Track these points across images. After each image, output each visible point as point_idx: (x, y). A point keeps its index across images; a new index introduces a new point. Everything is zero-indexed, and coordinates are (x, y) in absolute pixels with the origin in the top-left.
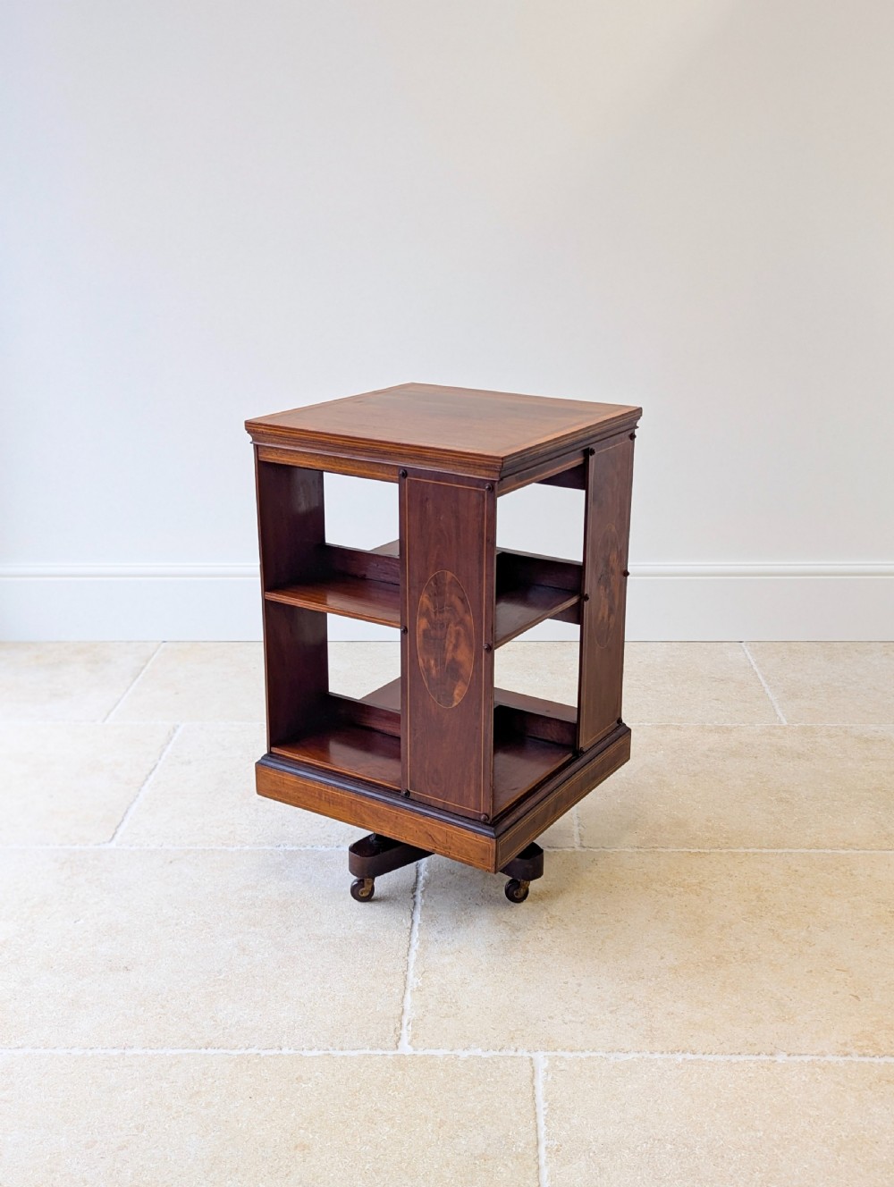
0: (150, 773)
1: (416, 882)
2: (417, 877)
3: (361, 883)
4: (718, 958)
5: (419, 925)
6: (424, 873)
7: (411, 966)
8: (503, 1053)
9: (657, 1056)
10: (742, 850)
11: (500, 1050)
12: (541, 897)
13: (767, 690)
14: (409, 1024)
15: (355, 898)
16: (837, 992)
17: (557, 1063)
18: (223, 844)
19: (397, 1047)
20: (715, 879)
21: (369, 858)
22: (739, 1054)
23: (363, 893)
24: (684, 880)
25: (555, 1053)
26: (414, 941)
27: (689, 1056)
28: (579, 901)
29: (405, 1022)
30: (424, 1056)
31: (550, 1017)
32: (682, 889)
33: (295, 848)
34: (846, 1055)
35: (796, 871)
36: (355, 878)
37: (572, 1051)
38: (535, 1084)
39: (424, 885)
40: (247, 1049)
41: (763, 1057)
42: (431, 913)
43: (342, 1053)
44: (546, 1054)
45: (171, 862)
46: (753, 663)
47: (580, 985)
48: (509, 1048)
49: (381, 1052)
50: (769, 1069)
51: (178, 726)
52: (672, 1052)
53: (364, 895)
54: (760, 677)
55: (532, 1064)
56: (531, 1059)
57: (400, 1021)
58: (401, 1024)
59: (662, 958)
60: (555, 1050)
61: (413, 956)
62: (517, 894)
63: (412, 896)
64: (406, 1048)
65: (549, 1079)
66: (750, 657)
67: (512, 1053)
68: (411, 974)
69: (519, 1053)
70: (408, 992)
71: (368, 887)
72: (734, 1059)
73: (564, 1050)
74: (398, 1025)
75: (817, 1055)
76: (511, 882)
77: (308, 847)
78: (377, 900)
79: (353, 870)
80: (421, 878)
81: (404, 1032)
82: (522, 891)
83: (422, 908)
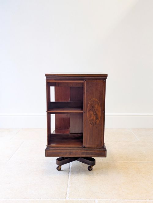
0: (18, 149)
3: (58, 167)
5: (70, 175)
6: (71, 166)
9: (121, 200)
10: (134, 162)
11: (88, 199)
12: (96, 169)
13: (135, 136)
15: (57, 170)
17: (100, 201)
18: (31, 161)
20: (129, 167)
21: (60, 161)
23: (59, 169)
26: (69, 178)
27: (128, 200)
28: (102, 171)
29: (67, 193)
30: (72, 200)
31: (98, 192)
32: (123, 168)
33: (45, 161)
37: (103, 199)
39: (71, 168)
40: (33, 199)
41: (144, 200)
42: (73, 173)
43: (54, 200)
44: (97, 200)
47: (104, 186)
49: (62, 199)
50: (146, 202)
51: (24, 141)
52: (124, 199)
54: (134, 134)
56: (94, 201)
59: (120, 181)
60: (99, 199)
61: (69, 181)
63: (69, 170)
64: (67, 198)
66: (131, 131)
67: (90, 199)
68: (68, 184)
69: (92, 200)
70: (68, 188)
71: (60, 168)
72: (138, 201)
73: (101, 199)
74: (66, 194)
76: (89, 166)
78: (62, 170)
79: (57, 164)
82: (91, 168)
83: (71, 172)
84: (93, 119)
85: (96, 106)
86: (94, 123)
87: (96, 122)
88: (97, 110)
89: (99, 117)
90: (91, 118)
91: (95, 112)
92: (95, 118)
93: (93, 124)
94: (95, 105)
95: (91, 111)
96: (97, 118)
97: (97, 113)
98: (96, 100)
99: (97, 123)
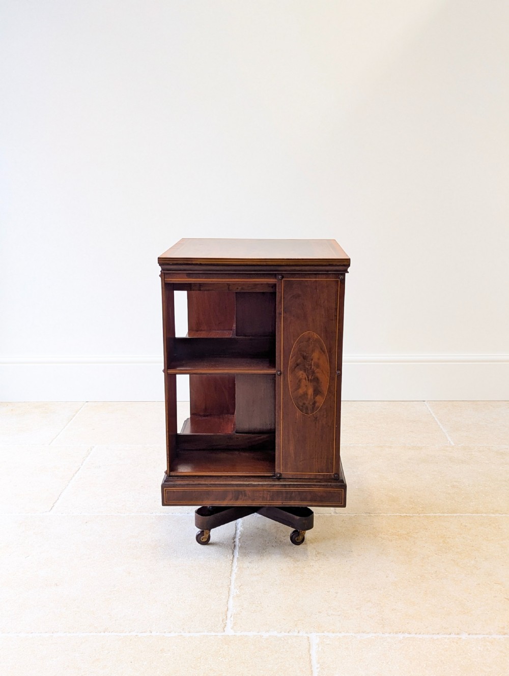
0: (76, 473)
1: (235, 534)
2: (236, 530)
3: (202, 533)
4: (421, 577)
5: (238, 558)
6: (240, 528)
7: (233, 582)
8: (291, 634)
9: (387, 635)
10: (432, 514)
11: (288, 632)
12: (313, 541)
13: (441, 427)
14: (231, 617)
15: (199, 543)
16: (496, 597)
17: (325, 640)
18: (118, 512)
19: (224, 631)
20: (417, 531)
21: (208, 517)
22: (438, 634)
23: (203, 539)
24: (398, 531)
25: (323, 634)
26: (234, 568)
27: (407, 635)
28: (335, 544)
29: (229, 616)
30: (241, 636)
31: (319, 612)
32: (397, 537)
33: (162, 514)
34: (504, 634)
35: (466, 526)
36: (199, 530)
37: (333, 632)
38: (310, 653)
39: (240, 536)
40: (130, 632)
41: (453, 636)
42: (245, 551)
43: (189, 635)
44: (318, 634)
45: (86, 522)
46: (432, 412)
47: (337, 593)
48: (294, 631)
49: (213, 634)
50: (457, 643)
51: (94, 447)
52: (396, 633)
53: (204, 540)
54: (436, 419)
55: (308, 640)
56: (308, 638)
57: (226, 615)
58: (227, 617)
59: (387, 577)
60: (323, 632)
61: (234, 576)
62: (297, 539)
63: (233, 541)
64: (229, 631)
65: (320, 650)
66: (430, 409)
67: (296, 634)
68: (232, 587)
69: (300, 634)
70: (231, 599)
71: (206, 536)
72: (435, 637)
73: (329, 632)
74: (225, 618)
75: (487, 634)
76: (294, 532)
77: (170, 514)
78: (212, 544)
79: (198, 525)
80: (238, 531)
81: (228, 621)
82: (301, 537)
83: (241, 547)
84: (306, 394)
85: (316, 355)
86: (310, 407)
87: (314, 403)
88: (318, 366)
89: (325, 387)
90: (301, 391)
91: (313, 372)
92: (310, 391)
93: (307, 408)
94: (313, 351)
95: (301, 370)
96: (317, 392)
97: (319, 375)
98: (316, 336)
99: (317, 405)
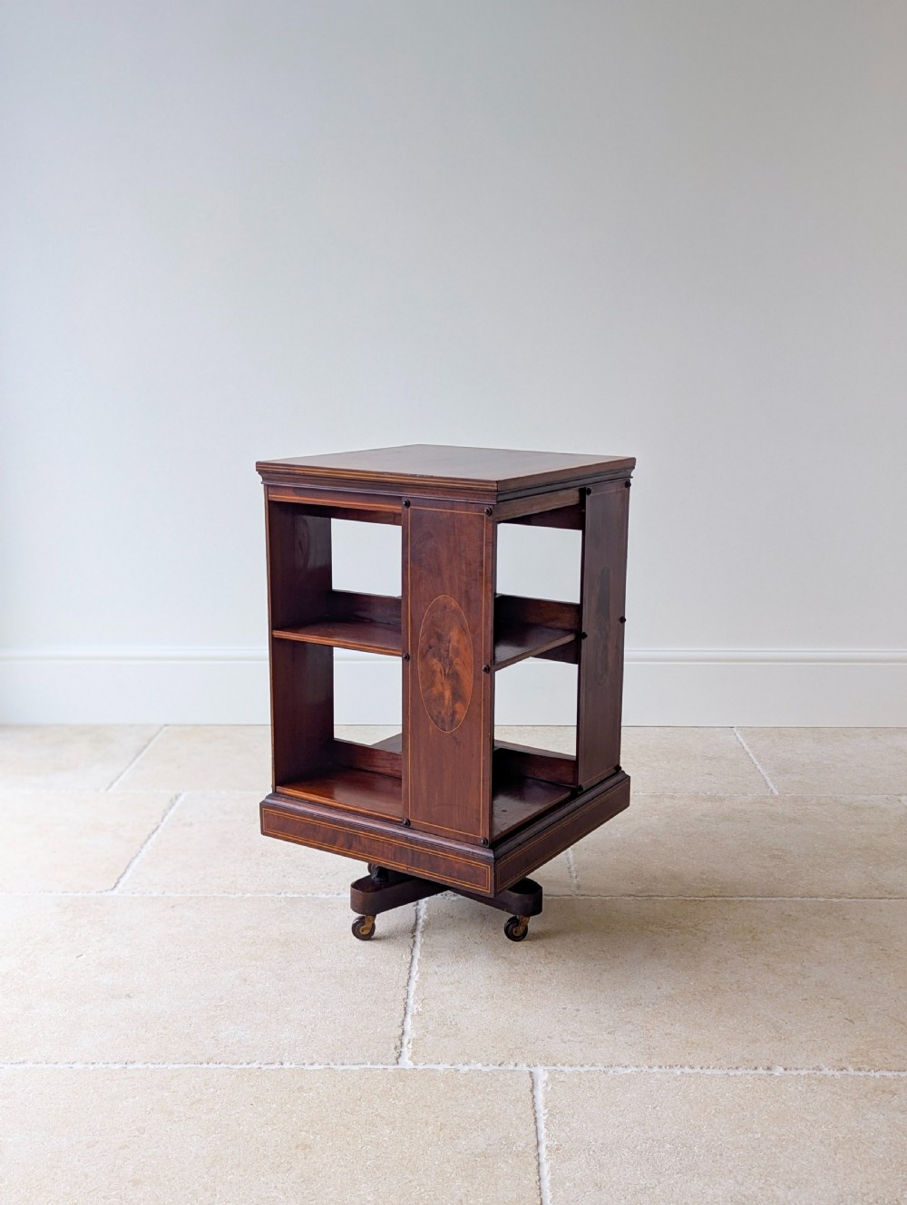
0: (153, 833)
1: (416, 924)
2: (417, 920)
3: (361, 921)
4: (714, 988)
5: (419, 960)
6: (423, 915)
7: (412, 994)
8: (503, 1067)
9: (656, 1069)
10: (737, 898)
11: (499, 1065)
12: (539, 936)
13: (759, 767)
14: (409, 1043)
15: (357, 937)
16: (833, 1017)
17: (556, 1076)
18: (225, 892)
19: (398, 1063)
20: (710, 922)
21: (370, 894)
22: (737, 1068)
23: (363, 931)
24: (680, 923)
25: (554, 1068)
26: (414, 973)
27: (688, 1070)
28: (576, 941)
29: (405, 1041)
30: (424, 1069)
31: (549, 1037)
32: (678, 931)
33: (296, 895)
34: (843, 1069)
35: (790, 916)
36: (358, 915)
37: (571, 1066)
38: (535, 1094)
39: (423, 927)
40: (248, 1064)
41: (761, 1071)
42: (430, 950)
43: (343, 1068)
44: (546, 1068)
45: (173, 907)
46: (745, 744)
47: (578, 1010)
48: (509, 1063)
49: (382, 1067)
50: (766, 1081)
51: (180, 794)
52: (671, 1067)
53: (364, 933)
54: (753, 756)
55: (531, 1076)
56: (531, 1073)
57: (401, 1040)
58: (402, 1043)
59: (659, 988)
60: (554, 1065)
61: (413, 986)
62: (516, 932)
63: (411, 935)
64: (406, 1062)
65: (549, 1089)
66: (740, 742)
67: (511, 1067)
68: (411, 1002)
69: (519, 1068)
70: (409, 1017)
71: (368, 925)
72: (732, 1072)
73: (564, 1065)
74: (399, 1044)
75: (814, 1069)
76: (511, 920)
77: (309, 895)
78: (379, 939)
79: (355, 907)
80: (420, 921)
81: (405, 1049)
82: (521, 929)
83: (422, 945)
